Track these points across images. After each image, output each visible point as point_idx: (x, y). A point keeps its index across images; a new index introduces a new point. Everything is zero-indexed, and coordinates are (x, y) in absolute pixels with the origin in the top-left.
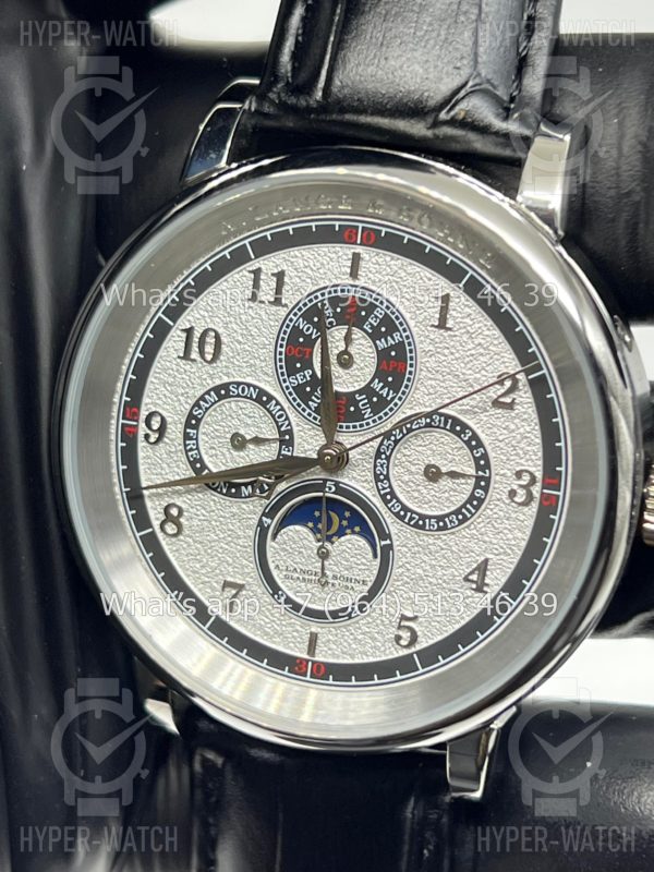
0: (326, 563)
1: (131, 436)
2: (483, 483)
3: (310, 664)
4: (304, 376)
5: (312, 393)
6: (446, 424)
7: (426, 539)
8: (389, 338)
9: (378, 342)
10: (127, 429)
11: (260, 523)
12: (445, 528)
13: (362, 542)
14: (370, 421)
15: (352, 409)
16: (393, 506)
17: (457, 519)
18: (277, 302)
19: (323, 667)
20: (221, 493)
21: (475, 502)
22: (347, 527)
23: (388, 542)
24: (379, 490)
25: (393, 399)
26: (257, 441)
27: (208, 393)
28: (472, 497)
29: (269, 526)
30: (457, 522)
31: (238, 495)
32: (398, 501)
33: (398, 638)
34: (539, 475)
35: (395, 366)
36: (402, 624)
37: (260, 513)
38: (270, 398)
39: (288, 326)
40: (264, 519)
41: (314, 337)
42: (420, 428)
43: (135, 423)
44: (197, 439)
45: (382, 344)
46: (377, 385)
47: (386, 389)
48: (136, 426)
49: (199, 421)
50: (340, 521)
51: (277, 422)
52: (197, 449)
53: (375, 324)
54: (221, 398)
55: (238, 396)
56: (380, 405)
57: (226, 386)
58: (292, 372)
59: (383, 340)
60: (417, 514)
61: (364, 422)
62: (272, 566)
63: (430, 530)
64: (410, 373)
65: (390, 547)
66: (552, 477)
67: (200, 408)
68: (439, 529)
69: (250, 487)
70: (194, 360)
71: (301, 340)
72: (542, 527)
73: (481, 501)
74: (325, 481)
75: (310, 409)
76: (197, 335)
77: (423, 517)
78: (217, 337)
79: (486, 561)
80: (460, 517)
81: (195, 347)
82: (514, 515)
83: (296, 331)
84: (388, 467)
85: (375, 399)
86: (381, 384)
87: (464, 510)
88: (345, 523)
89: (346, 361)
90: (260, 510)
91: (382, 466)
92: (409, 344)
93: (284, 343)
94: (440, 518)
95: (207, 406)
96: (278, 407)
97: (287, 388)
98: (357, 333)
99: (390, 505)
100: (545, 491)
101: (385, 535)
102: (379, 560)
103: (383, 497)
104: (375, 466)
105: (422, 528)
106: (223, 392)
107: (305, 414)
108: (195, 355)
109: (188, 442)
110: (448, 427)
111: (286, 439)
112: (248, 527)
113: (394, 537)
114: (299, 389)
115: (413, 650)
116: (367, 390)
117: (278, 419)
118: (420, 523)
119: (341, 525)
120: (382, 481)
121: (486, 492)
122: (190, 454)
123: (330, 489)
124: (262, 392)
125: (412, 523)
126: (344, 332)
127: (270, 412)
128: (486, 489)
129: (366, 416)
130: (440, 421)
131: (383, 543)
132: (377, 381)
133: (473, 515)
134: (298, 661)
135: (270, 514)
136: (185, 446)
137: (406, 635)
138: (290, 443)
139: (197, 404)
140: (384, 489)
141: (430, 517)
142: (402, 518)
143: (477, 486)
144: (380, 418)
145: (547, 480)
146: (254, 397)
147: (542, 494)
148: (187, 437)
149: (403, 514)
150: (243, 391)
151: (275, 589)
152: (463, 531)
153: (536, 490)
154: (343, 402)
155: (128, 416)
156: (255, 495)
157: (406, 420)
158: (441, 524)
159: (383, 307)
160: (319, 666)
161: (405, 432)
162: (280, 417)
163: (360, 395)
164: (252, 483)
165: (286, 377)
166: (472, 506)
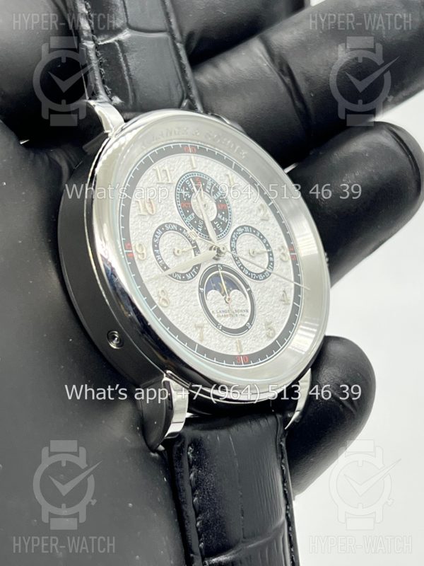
1: (132, 258)
2: (271, 255)
3: (241, 358)
4: (192, 216)
5: (197, 224)
6: (249, 230)
10: (128, 255)
11: (200, 291)
12: (266, 278)
14: (223, 233)
15: (215, 229)
19: (247, 357)
20: (179, 280)
23: (249, 289)
24: (237, 265)
25: (227, 222)
27: (157, 230)
28: (270, 262)
29: (203, 291)
30: (269, 274)
31: (187, 279)
32: (246, 269)
35: (223, 207)
36: (267, 327)
37: (198, 287)
38: (183, 228)
39: (178, 193)
40: (200, 289)
42: (241, 233)
43: (131, 251)
44: (160, 255)
46: (220, 216)
47: (224, 218)
48: (132, 253)
49: (158, 245)
51: (189, 240)
52: (162, 259)
53: (210, 188)
54: (163, 232)
55: (170, 230)
56: (224, 225)
57: (163, 225)
60: (254, 273)
61: (221, 234)
62: (211, 312)
63: (261, 280)
64: (229, 209)
65: (251, 291)
66: (291, 248)
67: (156, 238)
68: (264, 279)
69: (189, 274)
71: (185, 199)
72: (296, 270)
73: (273, 263)
74: (217, 265)
75: (200, 231)
77: (257, 274)
83: (182, 196)
84: (237, 254)
85: (221, 223)
87: (269, 268)
91: (235, 254)
93: (179, 202)
94: (262, 274)
95: (159, 237)
96: (187, 233)
97: (187, 222)
98: (205, 193)
99: (244, 271)
100: (291, 254)
101: (247, 286)
102: (248, 299)
103: (240, 268)
104: (232, 254)
105: (259, 279)
106: (163, 229)
107: (199, 234)
109: (157, 256)
110: (251, 231)
111: (196, 247)
112: (196, 295)
113: (250, 286)
114: (192, 223)
115: (275, 338)
116: (217, 219)
118: (256, 277)
120: (237, 261)
121: (273, 258)
122: (159, 262)
123: (220, 268)
124: (179, 227)
125: (254, 278)
127: (185, 236)
129: (221, 231)
130: (247, 229)
131: (247, 290)
132: (219, 214)
133: (272, 269)
134: (237, 358)
135: (201, 286)
136: (157, 258)
137: (271, 332)
138: (198, 249)
139: (154, 237)
140: (239, 264)
141: (260, 274)
142: (250, 276)
143: (269, 256)
144: (226, 231)
145: (289, 249)
146: (176, 229)
148: (156, 254)
149: (250, 274)
150: (171, 227)
151: (216, 324)
152: (272, 278)
153: (288, 254)
155: (127, 248)
156: (193, 278)
157: (235, 231)
158: (264, 276)
159: (210, 180)
160: (245, 358)
161: (237, 236)
162: (189, 237)
163: (216, 222)
164: (189, 272)
165: (185, 217)
166: (271, 265)
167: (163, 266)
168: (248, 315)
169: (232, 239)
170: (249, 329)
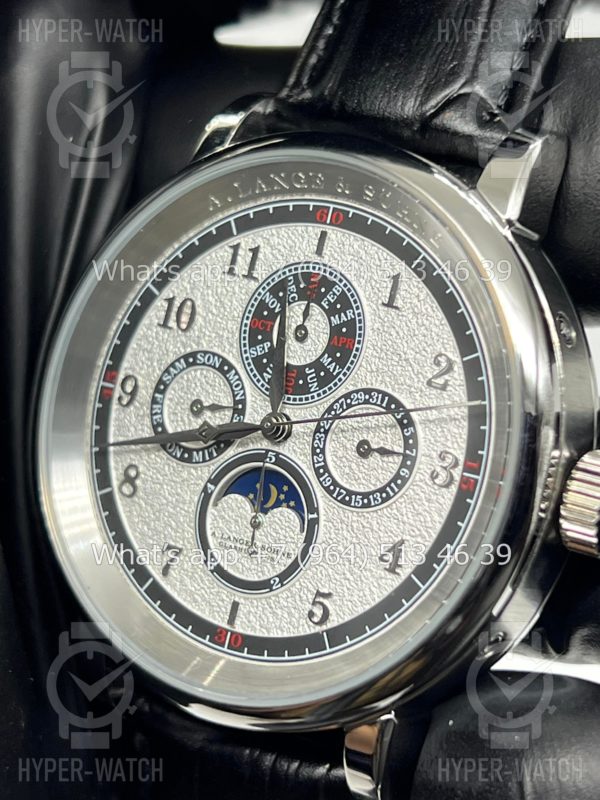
0: (257, 533)
1: (107, 398)
2: (409, 463)
3: (229, 634)
4: (263, 348)
5: (267, 365)
7: (351, 515)
8: (342, 315)
9: (332, 318)
10: (105, 391)
11: (205, 489)
12: (368, 505)
13: (293, 515)
14: (315, 394)
15: (301, 382)
16: (324, 480)
17: (381, 497)
18: (249, 276)
19: (240, 638)
20: (175, 457)
21: (398, 481)
22: (284, 501)
23: (315, 516)
24: (314, 463)
25: (339, 374)
26: (214, 408)
27: (178, 360)
28: (397, 476)
29: (212, 492)
30: (380, 500)
31: (189, 460)
32: (330, 475)
33: (311, 614)
34: (462, 459)
35: (344, 343)
36: (317, 600)
37: (206, 479)
38: (231, 367)
39: (256, 299)
40: (209, 485)
41: (276, 311)
42: (359, 404)
43: (112, 386)
44: (162, 404)
45: (335, 321)
46: (326, 360)
47: (334, 364)
48: (112, 389)
49: (166, 386)
50: (279, 495)
51: (233, 391)
52: (161, 413)
53: (332, 301)
54: (189, 365)
55: (204, 364)
56: (326, 380)
57: (194, 354)
58: (253, 343)
59: (337, 316)
60: (345, 489)
61: (310, 396)
62: (209, 533)
63: (355, 507)
64: (357, 350)
65: (316, 521)
66: (473, 461)
67: (169, 374)
68: (364, 506)
69: (201, 453)
70: (170, 328)
71: (266, 313)
73: (405, 480)
74: (268, 451)
75: (264, 380)
76: (177, 303)
77: (350, 493)
78: (193, 307)
80: (384, 495)
81: (173, 316)
82: (434, 497)
83: (262, 305)
84: (325, 441)
85: (322, 374)
86: (330, 359)
87: (388, 489)
88: (282, 497)
89: (302, 335)
90: (206, 476)
91: (319, 440)
92: (360, 321)
93: (251, 316)
94: (365, 495)
95: (176, 372)
96: (237, 377)
97: (247, 358)
98: (315, 309)
99: (321, 479)
100: (465, 474)
101: (313, 509)
102: (304, 534)
103: (317, 470)
104: (314, 439)
105: (348, 504)
106: (191, 359)
107: (259, 385)
108: (172, 323)
109: (155, 406)
110: (384, 405)
111: (239, 407)
112: (194, 492)
113: (322, 511)
114: (257, 361)
115: (324, 627)
116: (317, 365)
117: (236, 388)
118: (346, 498)
119: (278, 498)
120: (318, 455)
121: (411, 471)
122: (155, 417)
123: (271, 459)
124: (225, 362)
125: (339, 498)
126: (303, 307)
127: (229, 381)
128: (411, 469)
129: (312, 390)
130: (377, 398)
131: (311, 516)
132: (326, 355)
133: (395, 494)
134: (219, 630)
135: (215, 481)
136: (152, 409)
137: (319, 612)
138: (242, 412)
139: (167, 371)
140: (319, 462)
141: (357, 494)
142: (331, 493)
143: (403, 465)
144: (325, 392)
145: (469, 464)
146: (217, 366)
147: (463, 476)
148: (154, 401)
149: (333, 488)
150: (209, 359)
152: (385, 510)
153: (457, 473)
154: (294, 375)
155: (108, 378)
156: (204, 461)
157: (347, 396)
158: (366, 501)
159: (341, 285)
160: (237, 638)
161: (345, 407)
162: (237, 386)
163: (310, 369)
164: (203, 449)
165: (247, 348)
166: (396, 485)
167: (157, 426)
168: (286, 563)
169: (330, 409)
170: (271, 590)
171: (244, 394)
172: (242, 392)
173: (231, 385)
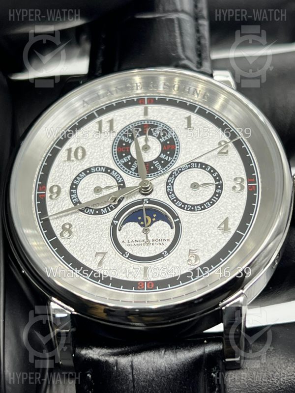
0: (148, 235)
1: (42, 198)
2: (219, 187)
4: (127, 158)
5: (132, 164)
6: (198, 165)
9: (160, 139)
10: (40, 196)
11: (113, 224)
12: (205, 208)
13: (166, 224)
14: (161, 171)
15: (152, 168)
16: (178, 204)
17: (210, 203)
19: (152, 283)
20: (91, 214)
21: (217, 195)
23: (178, 220)
24: (170, 199)
25: (171, 160)
26: (108, 187)
27: (80, 173)
28: (215, 193)
29: (117, 224)
30: (210, 205)
31: (100, 214)
32: (180, 201)
33: (189, 261)
34: (245, 177)
35: (170, 147)
37: (112, 219)
38: (112, 170)
39: (117, 140)
40: (114, 221)
41: (130, 142)
42: (186, 169)
43: (44, 192)
44: (76, 194)
45: (162, 140)
46: (163, 156)
47: (167, 157)
48: (45, 194)
49: (77, 186)
50: (152, 219)
51: (116, 179)
52: (77, 197)
54: (87, 174)
55: (96, 172)
56: (165, 164)
57: (89, 169)
58: (121, 157)
60: (190, 205)
61: (159, 172)
62: (120, 243)
63: (198, 211)
64: (178, 149)
65: (179, 221)
66: (251, 179)
67: (77, 180)
68: (202, 209)
69: (105, 209)
70: (73, 161)
71: (124, 144)
72: (251, 199)
73: (220, 194)
74: (143, 199)
75: (132, 171)
76: (73, 150)
77: (193, 206)
78: (83, 149)
79: (227, 218)
81: (73, 155)
83: (121, 142)
84: (173, 188)
85: (162, 162)
86: (165, 155)
87: (212, 199)
88: (154, 220)
89: (146, 148)
91: (170, 188)
92: (175, 138)
93: (116, 147)
94: (202, 205)
95: (80, 178)
96: (116, 173)
97: (120, 164)
99: (176, 204)
100: (249, 184)
101: (175, 216)
102: (174, 229)
103: (173, 201)
104: (167, 189)
105: (194, 210)
106: (88, 171)
107: (130, 174)
108: (73, 158)
109: (72, 196)
110: (199, 167)
111: (122, 185)
113: (181, 217)
114: (125, 164)
115: (198, 265)
116: (159, 159)
118: (192, 208)
119: (152, 221)
120: (171, 194)
121: (222, 190)
122: (73, 200)
123: (146, 202)
124: (107, 168)
125: (188, 209)
126: (144, 138)
127: (112, 176)
129: (159, 169)
130: (195, 165)
131: (175, 221)
132: (162, 154)
133: (217, 201)
134: (139, 283)
135: (117, 218)
136: (71, 197)
137: (193, 259)
138: (124, 187)
139: (76, 179)
140: (172, 197)
141: (197, 205)
142: (183, 208)
143: (217, 188)
144: (166, 169)
145: (249, 180)
146: (104, 171)
147: (248, 186)
148: (71, 193)
149: (183, 206)
150: (98, 169)
151: (123, 252)
152: (214, 208)
153: (245, 184)
155: (40, 190)
156: (108, 212)
158: (203, 207)
159: (161, 126)
160: (150, 284)
161: (179, 172)
162: (117, 177)
163: (155, 161)
164: (106, 207)
165: (118, 160)
166: (217, 197)
167: (77, 203)
168: (168, 244)
169: (171, 175)
170: (164, 257)
171: (122, 179)
172: (121, 179)
173: (114, 177)
